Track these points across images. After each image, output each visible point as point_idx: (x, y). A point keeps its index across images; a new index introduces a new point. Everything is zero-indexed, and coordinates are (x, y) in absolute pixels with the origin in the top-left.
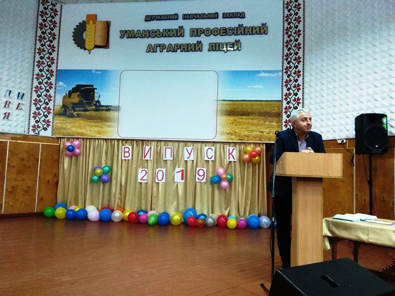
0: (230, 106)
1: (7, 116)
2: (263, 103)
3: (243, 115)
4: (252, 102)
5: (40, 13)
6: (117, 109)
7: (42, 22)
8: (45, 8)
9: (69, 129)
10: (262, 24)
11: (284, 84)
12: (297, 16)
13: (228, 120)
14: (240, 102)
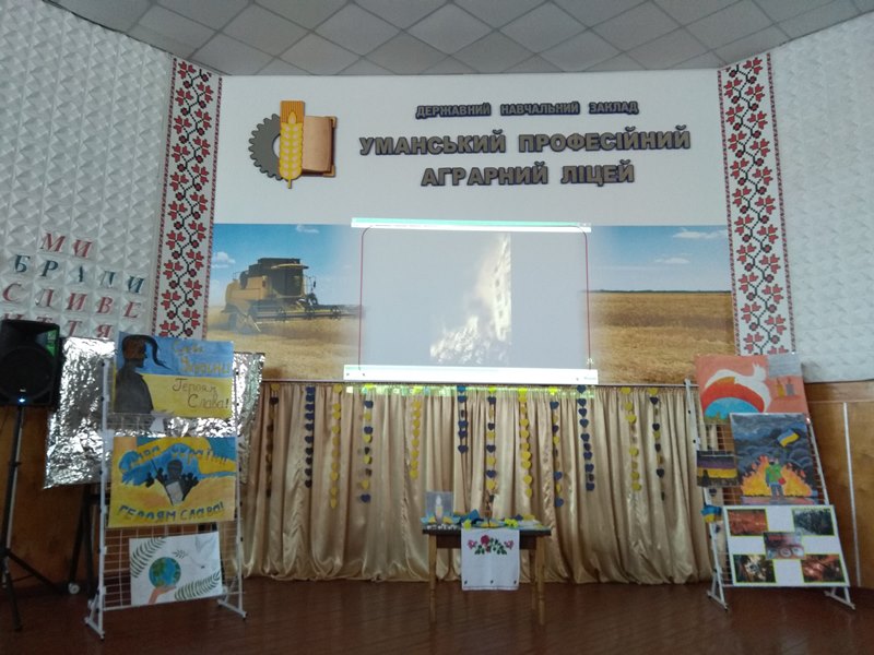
0: (618, 304)
1: (103, 333)
2: (690, 296)
3: (647, 324)
4: (666, 296)
5: (176, 95)
6: (357, 313)
7: (181, 114)
8: (187, 85)
10: (677, 128)
11: (736, 256)
12: (756, 113)
13: (614, 335)
14: (640, 296)
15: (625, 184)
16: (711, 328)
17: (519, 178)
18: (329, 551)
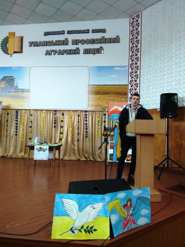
2: (117, 86)
4: (110, 86)
6: (28, 91)
10: (116, 36)
11: (130, 74)
12: (137, 31)
13: (96, 97)
14: (103, 86)
15: (101, 54)
16: (121, 95)
17: (71, 53)
18: (21, 151)
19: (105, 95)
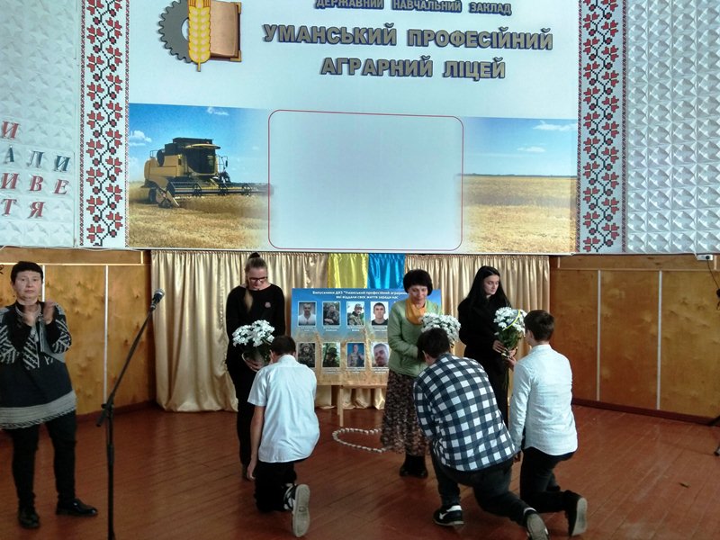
1: (37, 210)
2: (545, 180)
3: (509, 203)
4: (525, 180)
6: (266, 190)
9: (164, 233)
10: (542, 30)
11: (583, 146)
12: (609, 21)
13: (482, 212)
14: (506, 179)
15: (498, 80)
16: (558, 207)
17: (407, 72)
19: (510, 207)
